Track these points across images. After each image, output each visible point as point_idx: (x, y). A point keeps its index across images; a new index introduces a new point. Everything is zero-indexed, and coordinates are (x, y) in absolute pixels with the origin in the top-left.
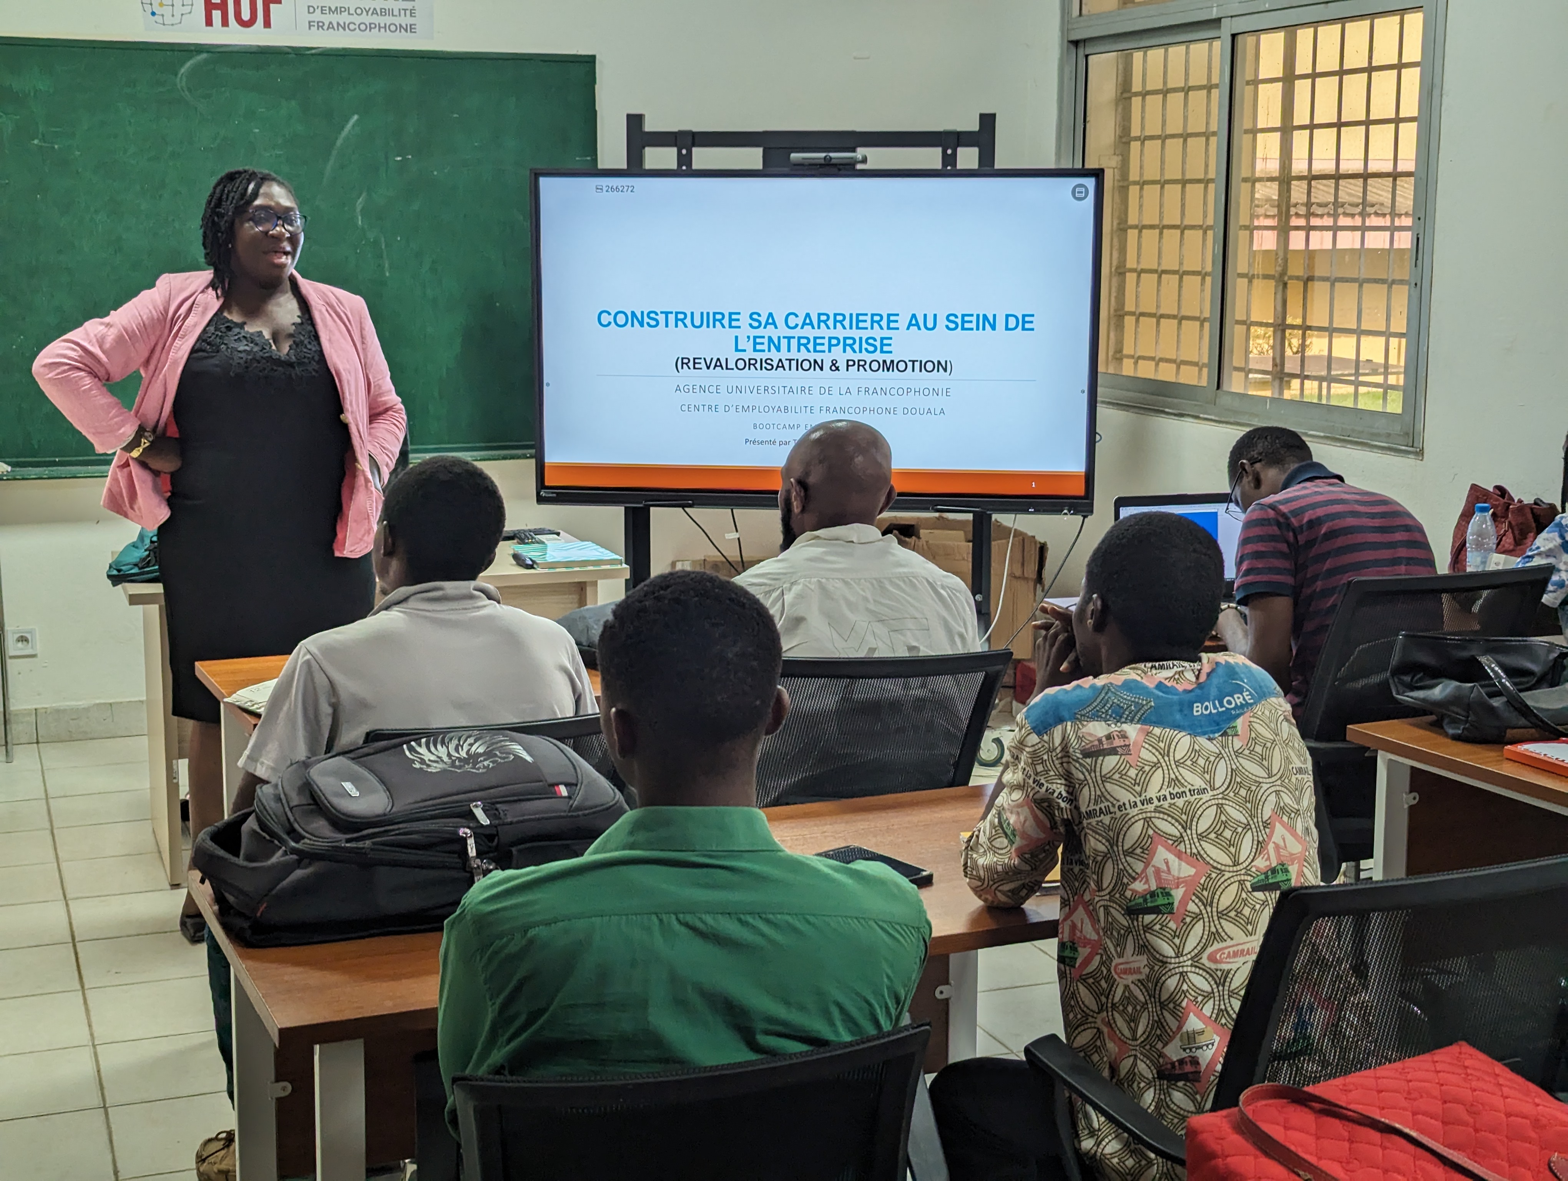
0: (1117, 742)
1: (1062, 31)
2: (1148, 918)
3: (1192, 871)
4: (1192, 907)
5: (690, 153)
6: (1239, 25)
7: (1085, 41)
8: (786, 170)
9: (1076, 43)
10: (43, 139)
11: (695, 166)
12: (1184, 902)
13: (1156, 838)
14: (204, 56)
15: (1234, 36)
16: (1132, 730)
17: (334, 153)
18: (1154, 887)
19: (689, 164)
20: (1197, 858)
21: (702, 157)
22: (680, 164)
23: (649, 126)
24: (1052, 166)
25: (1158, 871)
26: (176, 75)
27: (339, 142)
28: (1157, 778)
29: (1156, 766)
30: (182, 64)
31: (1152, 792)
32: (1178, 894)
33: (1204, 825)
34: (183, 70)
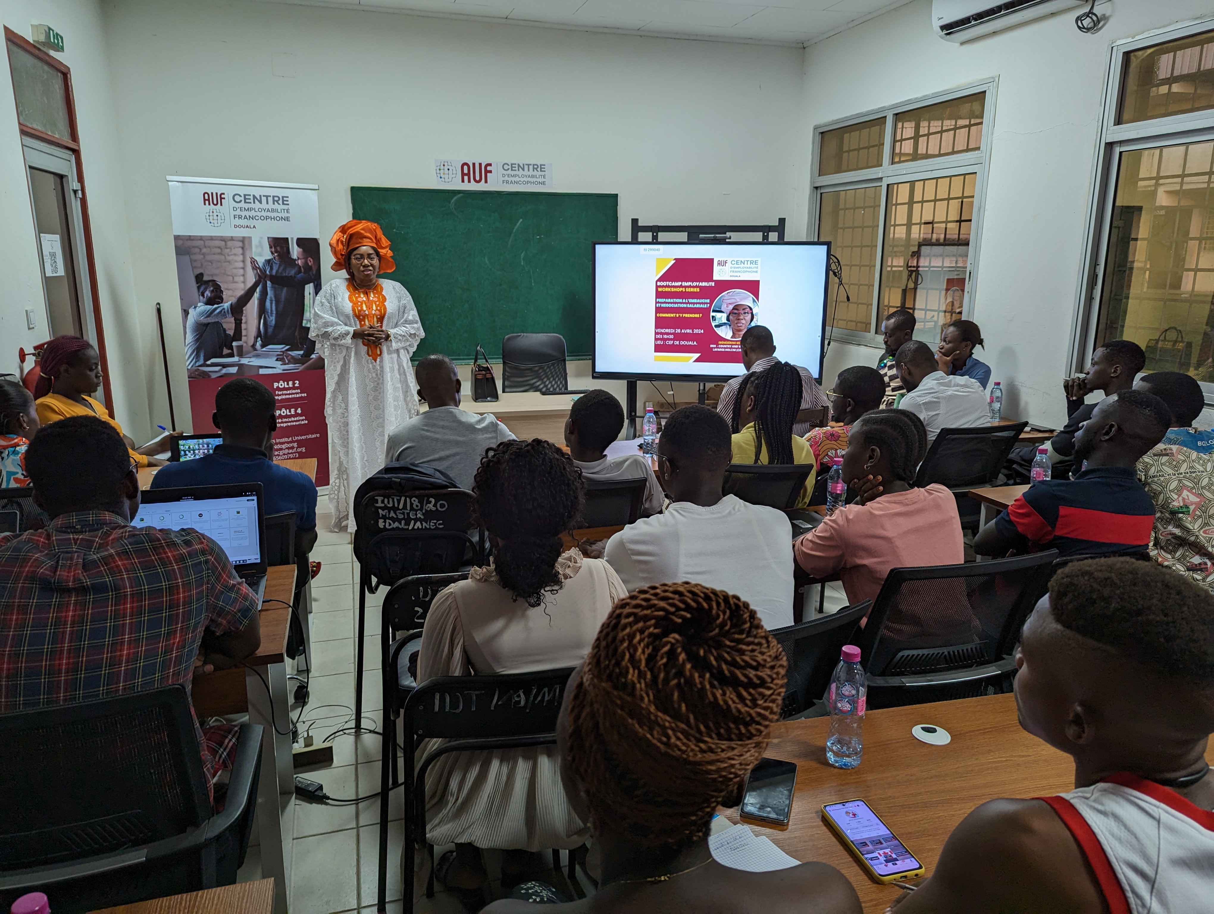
0: (1169, 451)
1: (811, 183)
2: (1180, 515)
3: (1198, 500)
4: (1197, 513)
5: (657, 234)
6: (891, 181)
7: (821, 187)
8: (697, 242)
9: (817, 188)
10: (397, 230)
11: (659, 240)
12: (1194, 511)
13: (1183, 487)
14: (461, 195)
15: (888, 185)
16: (1175, 448)
17: (512, 235)
18: (1182, 505)
19: (657, 239)
20: (1200, 495)
21: (662, 236)
22: (653, 240)
23: (640, 224)
24: (805, 240)
25: (1184, 499)
26: (450, 203)
27: (514, 230)
28: (1185, 466)
29: (1184, 461)
30: (452, 199)
31: (1182, 470)
32: (1192, 508)
33: (1204, 483)
34: (453, 201)
